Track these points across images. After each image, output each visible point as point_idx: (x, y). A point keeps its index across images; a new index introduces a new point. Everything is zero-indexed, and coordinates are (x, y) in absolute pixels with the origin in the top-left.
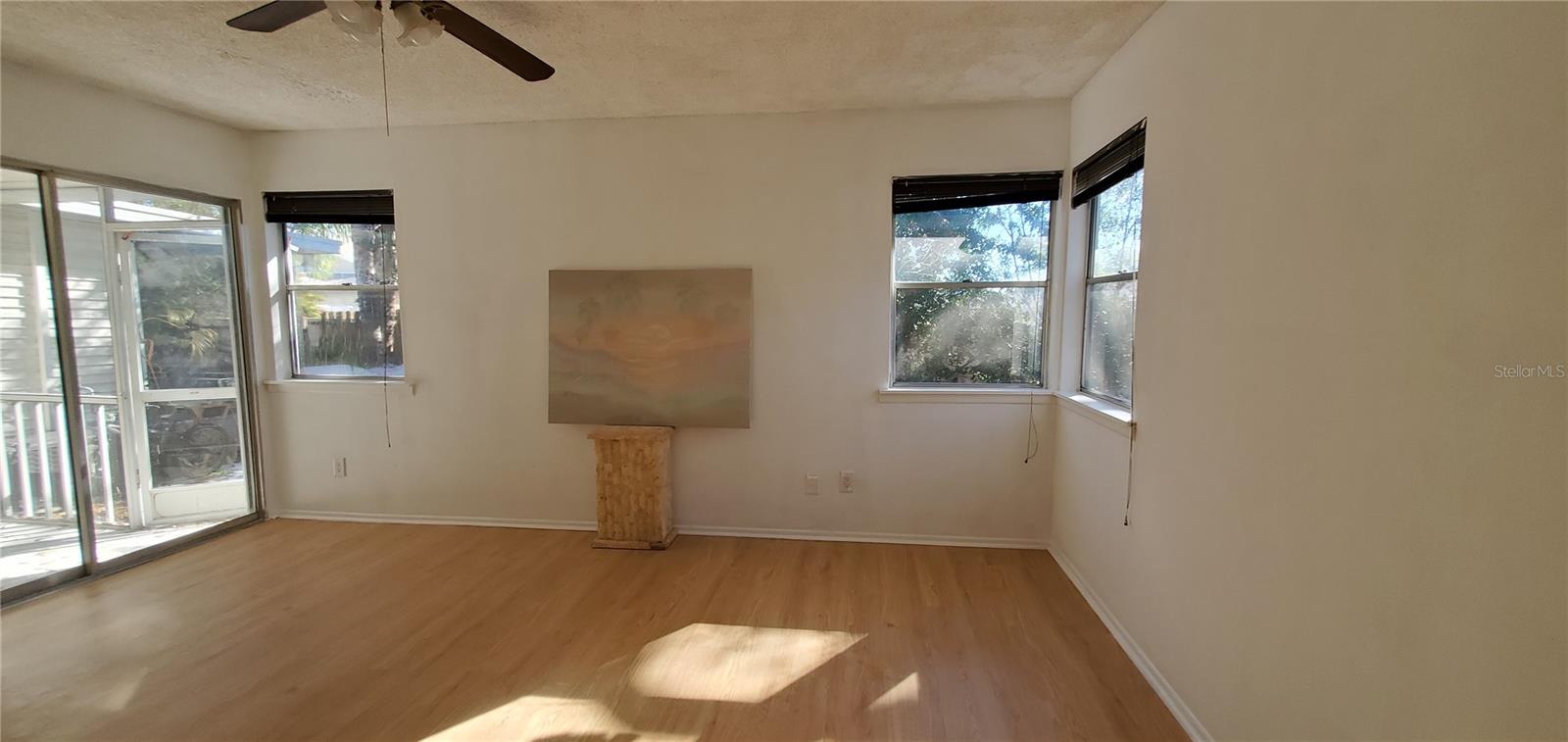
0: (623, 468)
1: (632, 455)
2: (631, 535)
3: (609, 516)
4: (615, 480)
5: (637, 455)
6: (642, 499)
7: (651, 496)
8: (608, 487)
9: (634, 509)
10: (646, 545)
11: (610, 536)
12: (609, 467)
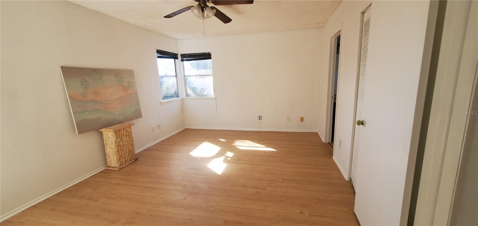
0: (123, 138)
1: (125, 133)
2: (128, 160)
3: (121, 157)
4: (121, 143)
5: (126, 133)
6: (129, 147)
7: (132, 144)
8: (119, 147)
9: (128, 151)
10: (133, 160)
11: (121, 164)
12: (119, 140)
